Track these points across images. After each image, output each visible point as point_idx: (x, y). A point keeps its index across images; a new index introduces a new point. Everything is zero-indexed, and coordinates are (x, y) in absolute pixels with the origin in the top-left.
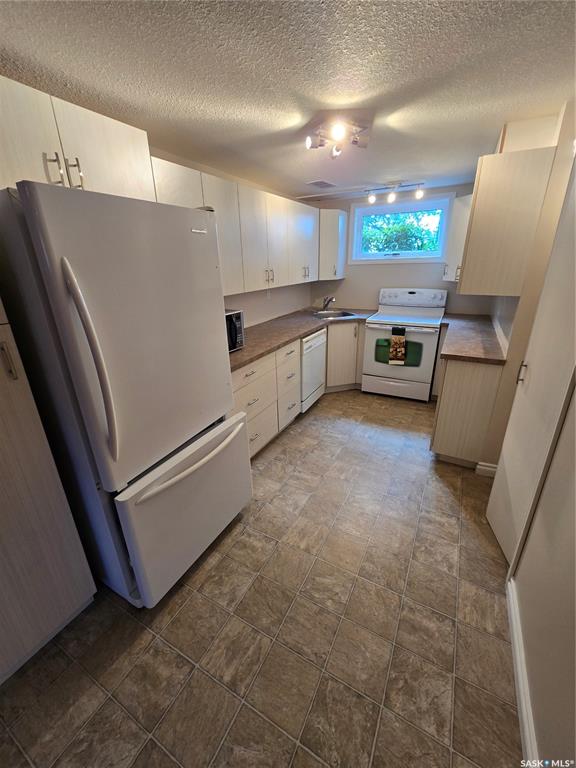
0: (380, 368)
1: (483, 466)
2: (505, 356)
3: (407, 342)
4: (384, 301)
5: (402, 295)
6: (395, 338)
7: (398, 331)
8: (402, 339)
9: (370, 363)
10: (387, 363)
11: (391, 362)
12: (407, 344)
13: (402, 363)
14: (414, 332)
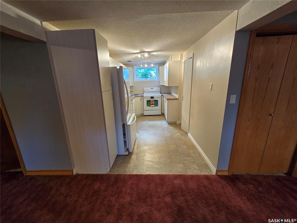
0: (149, 108)
1: (178, 122)
2: (178, 98)
3: (154, 100)
4: (145, 91)
5: (150, 89)
6: (151, 99)
7: (152, 98)
8: (153, 99)
9: (146, 107)
10: (150, 106)
11: (151, 106)
12: (155, 101)
13: (154, 105)
14: (156, 98)
